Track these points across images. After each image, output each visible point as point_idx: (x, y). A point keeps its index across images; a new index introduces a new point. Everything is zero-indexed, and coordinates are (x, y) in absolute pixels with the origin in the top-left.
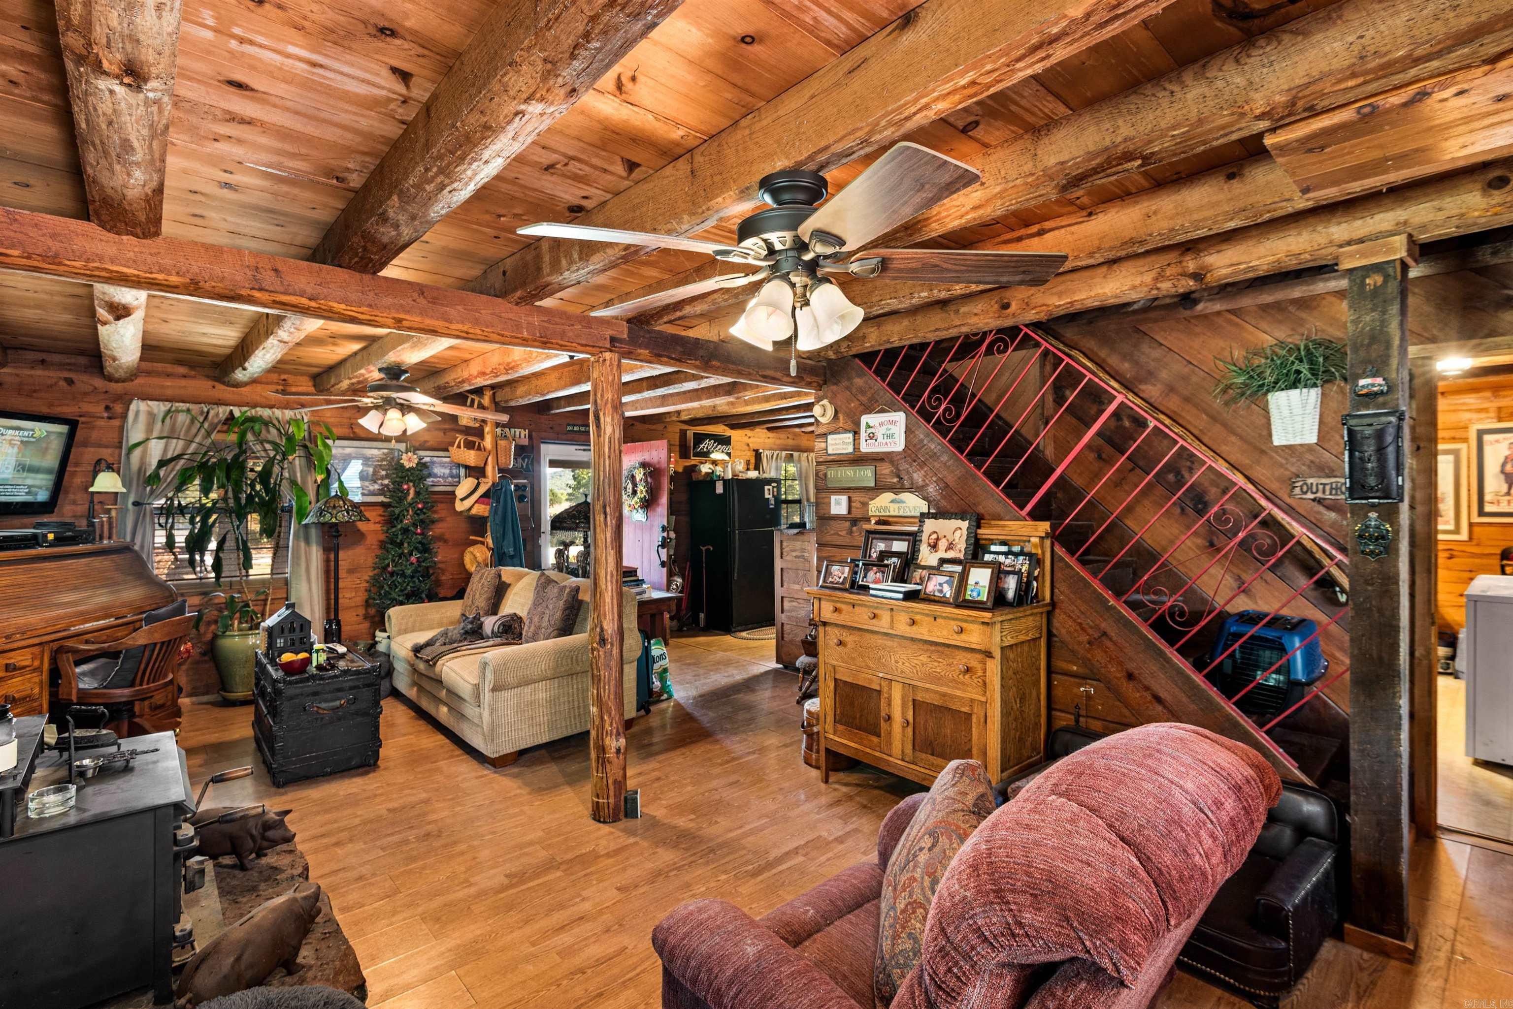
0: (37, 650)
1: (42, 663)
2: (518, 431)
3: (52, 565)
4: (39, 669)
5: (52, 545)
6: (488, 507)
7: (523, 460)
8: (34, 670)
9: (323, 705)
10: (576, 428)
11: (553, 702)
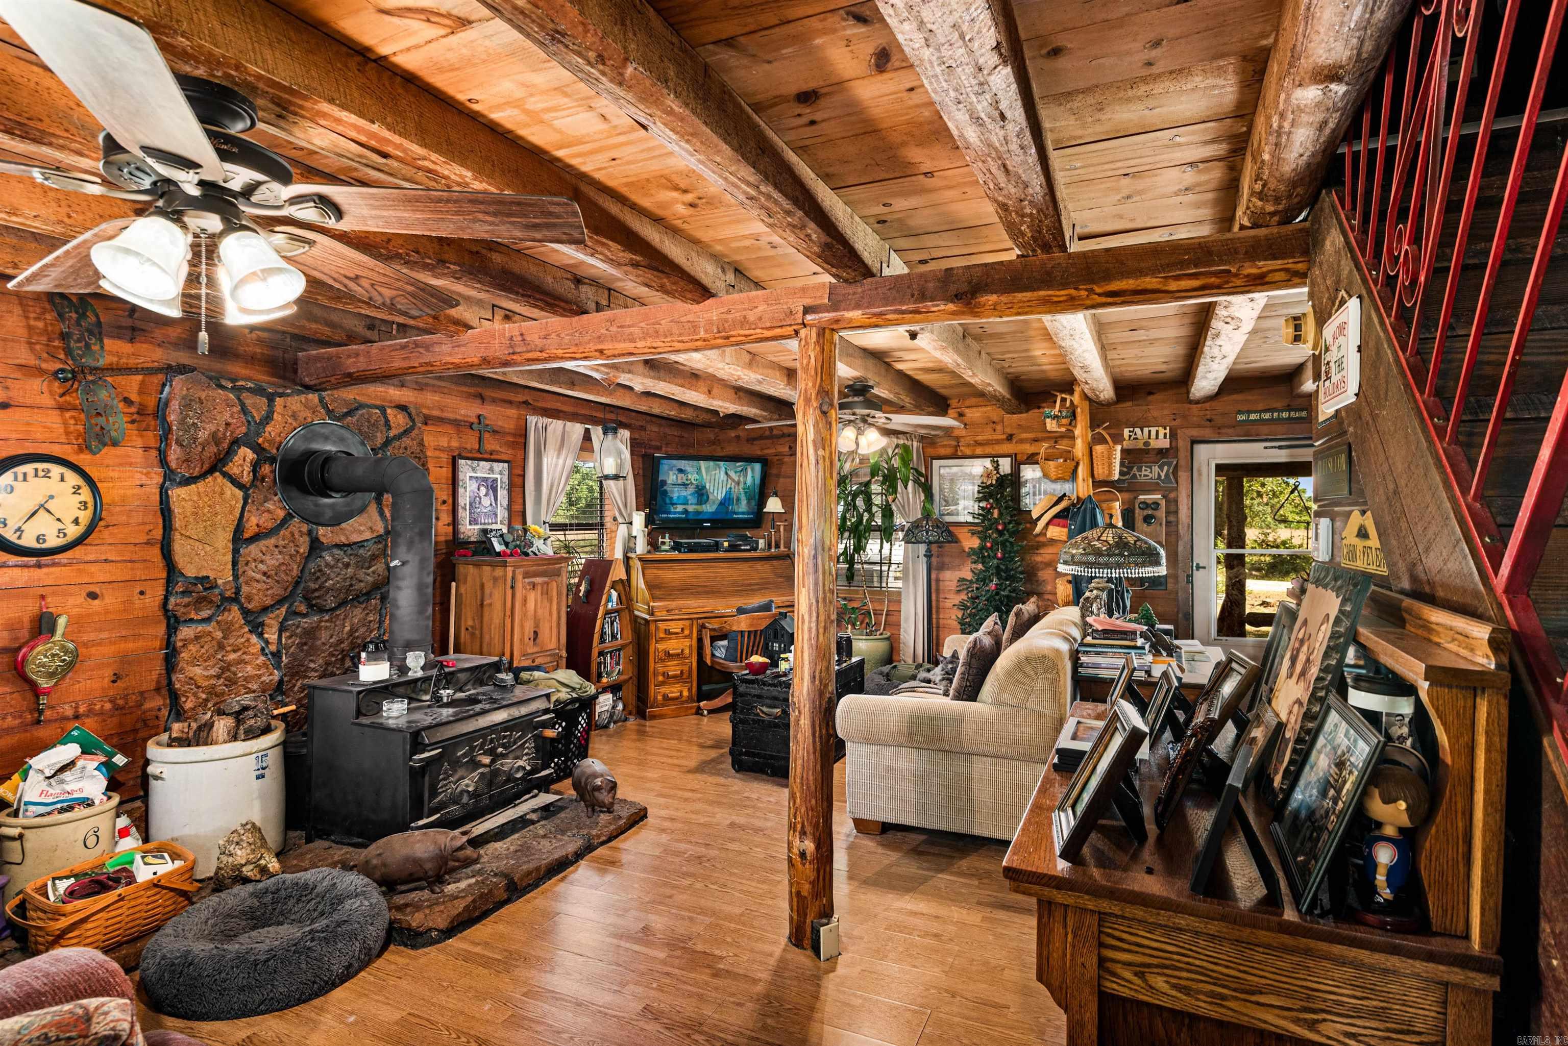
0: (688, 623)
1: (691, 632)
2: (1153, 430)
3: (725, 565)
4: (689, 636)
5: (726, 551)
6: (1066, 530)
7: (1161, 468)
8: (686, 637)
9: (765, 709)
10: (1253, 417)
11: (920, 778)
